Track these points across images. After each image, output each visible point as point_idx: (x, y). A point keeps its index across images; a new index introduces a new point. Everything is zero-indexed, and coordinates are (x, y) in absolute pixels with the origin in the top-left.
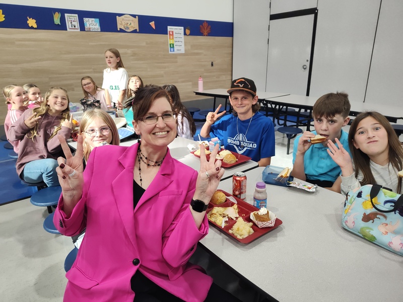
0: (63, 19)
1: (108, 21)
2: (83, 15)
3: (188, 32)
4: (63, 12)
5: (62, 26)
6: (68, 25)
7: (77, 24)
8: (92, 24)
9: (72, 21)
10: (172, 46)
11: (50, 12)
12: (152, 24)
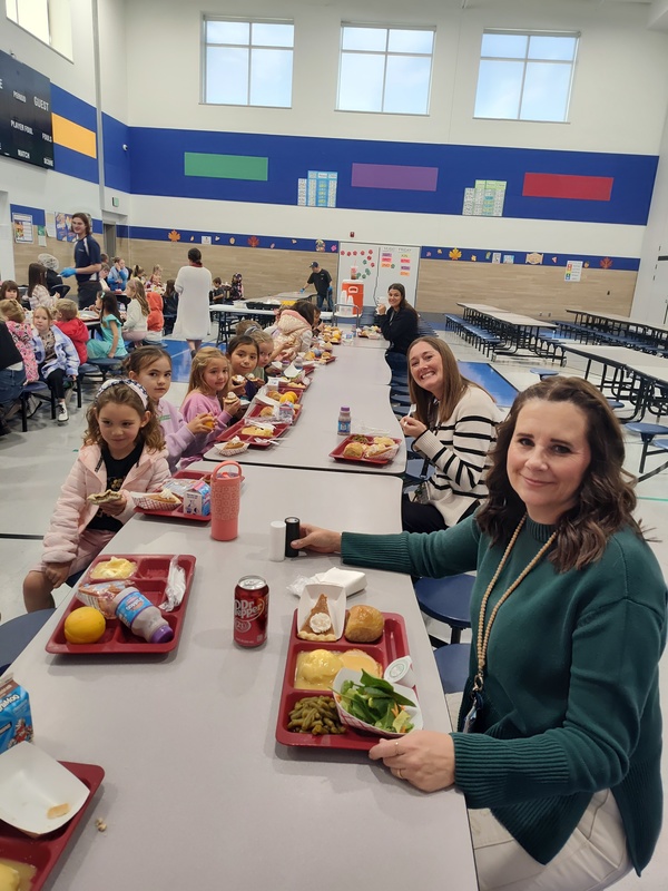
0: (491, 256)
1: (520, 258)
2: (504, 253)
3: (587, 265)
4: (492, 252)
5: (490, 260)
6: (494, 259)
7: (499, 259)
8: (509, 259)
9: (496, 257)
10: (569, 276)
11: (483, 253)
12: (554, 259)
